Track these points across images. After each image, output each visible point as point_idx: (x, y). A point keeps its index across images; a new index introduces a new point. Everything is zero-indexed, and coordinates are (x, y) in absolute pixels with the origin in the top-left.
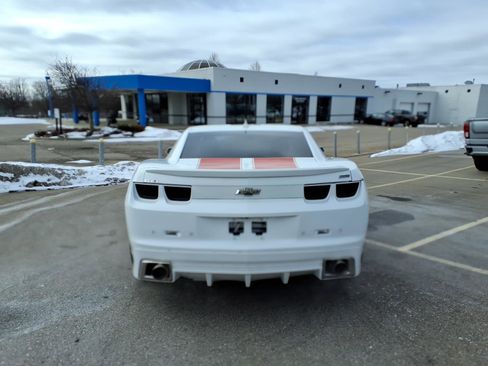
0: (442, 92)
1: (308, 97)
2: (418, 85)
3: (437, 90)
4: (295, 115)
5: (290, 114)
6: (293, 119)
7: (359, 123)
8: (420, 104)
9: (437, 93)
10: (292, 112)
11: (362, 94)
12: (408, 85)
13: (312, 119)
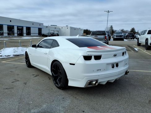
0: (61, 28)
1: (23, 27)
2: (54, 25)
3: (60, 27)
4: (18, 33)
5: (17, 32)
6: (18, 34)
7: (40, 36)
8: (56, 31)
9: (60, 28)
10: (18, 32)
11: (40, 27)
12: (51, 25)
13: (25, 35)
